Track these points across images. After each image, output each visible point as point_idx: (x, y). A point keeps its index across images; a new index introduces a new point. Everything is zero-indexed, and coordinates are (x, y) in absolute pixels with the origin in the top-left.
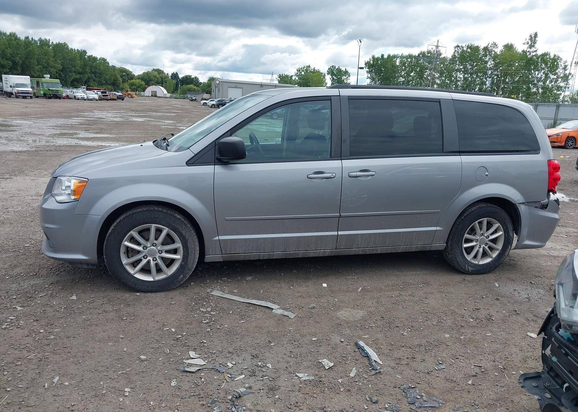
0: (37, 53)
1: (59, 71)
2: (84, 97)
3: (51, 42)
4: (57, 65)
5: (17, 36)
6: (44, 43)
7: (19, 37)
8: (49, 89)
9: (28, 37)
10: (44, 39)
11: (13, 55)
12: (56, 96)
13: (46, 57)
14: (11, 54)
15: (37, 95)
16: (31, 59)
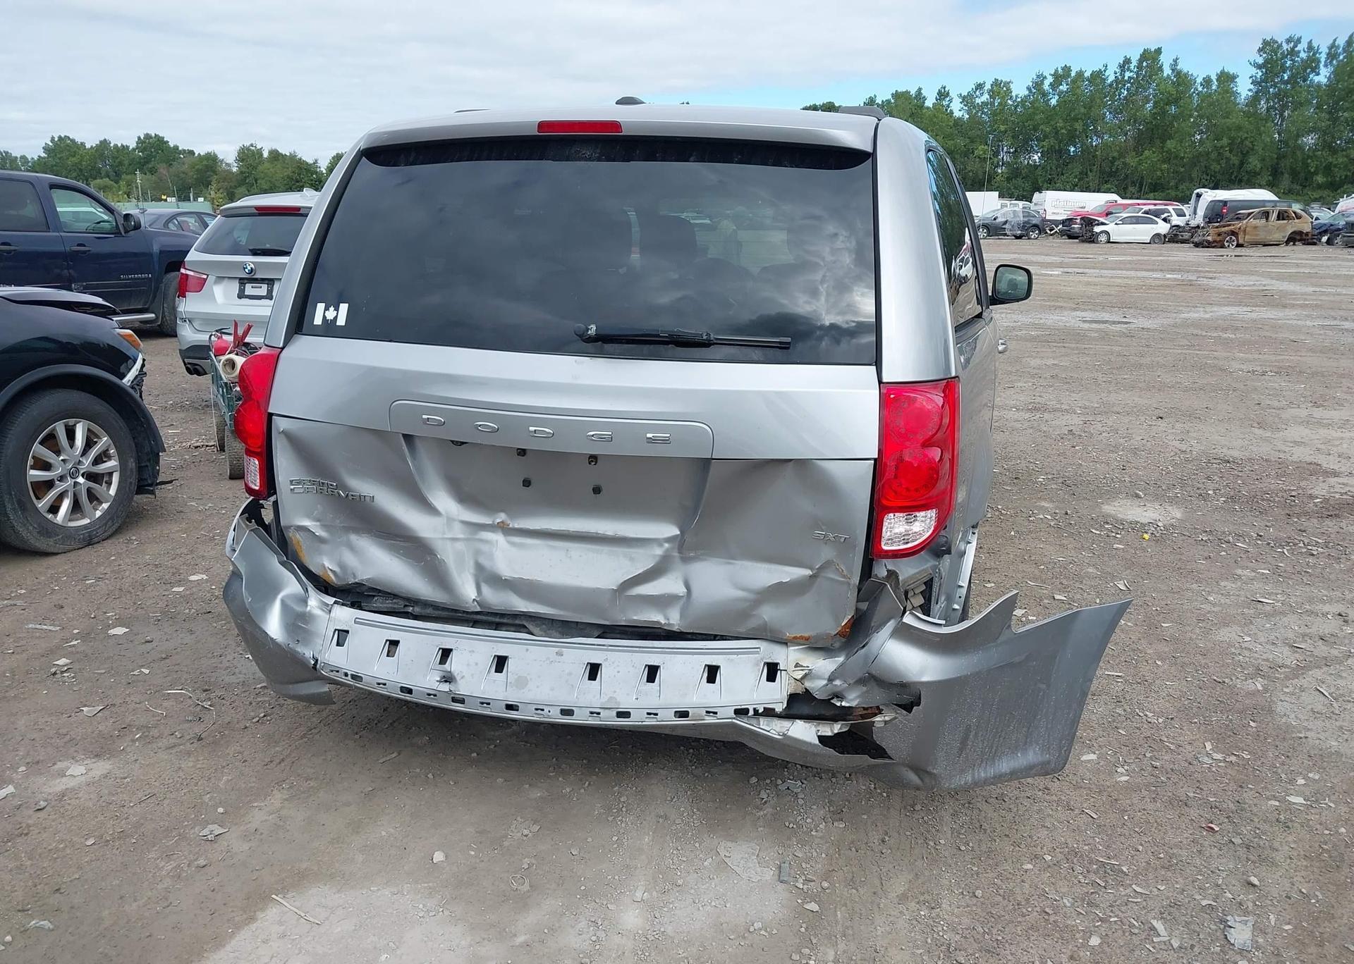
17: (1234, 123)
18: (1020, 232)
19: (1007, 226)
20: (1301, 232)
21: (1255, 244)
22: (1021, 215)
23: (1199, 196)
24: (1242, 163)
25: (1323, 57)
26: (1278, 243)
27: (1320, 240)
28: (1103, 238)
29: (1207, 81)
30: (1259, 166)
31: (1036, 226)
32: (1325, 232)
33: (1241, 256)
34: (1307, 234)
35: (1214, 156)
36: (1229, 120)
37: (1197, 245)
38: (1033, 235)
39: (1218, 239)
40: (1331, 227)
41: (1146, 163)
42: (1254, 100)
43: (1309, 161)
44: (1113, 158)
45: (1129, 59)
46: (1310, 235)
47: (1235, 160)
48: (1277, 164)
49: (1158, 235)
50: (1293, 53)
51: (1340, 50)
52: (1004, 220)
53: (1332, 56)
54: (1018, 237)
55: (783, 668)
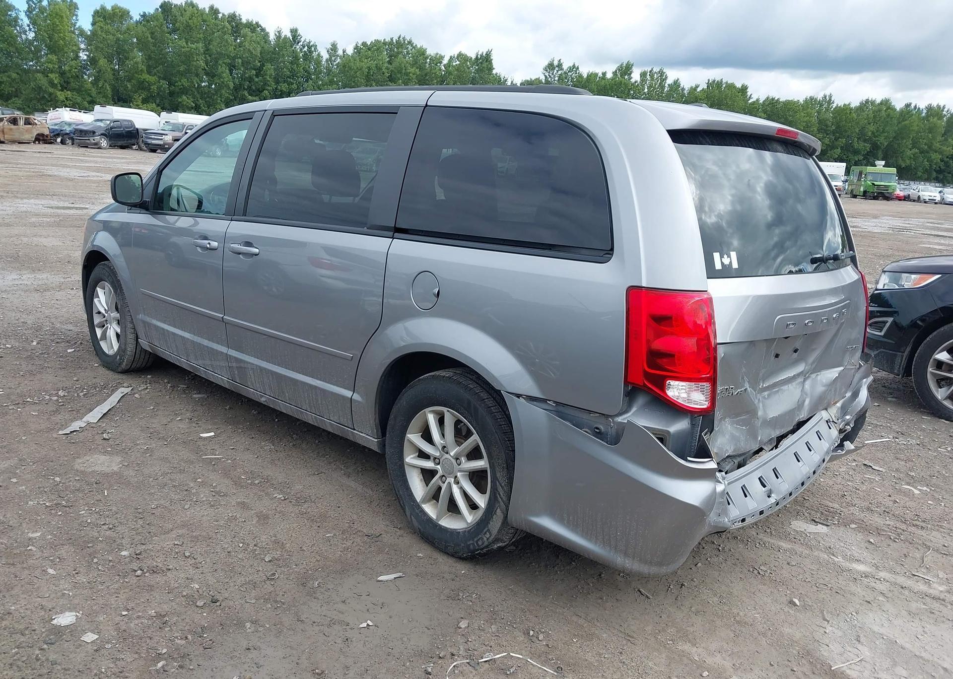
0: (916, 128)
1: (947, 157)
2: (935, 198)
3: (946, 110)
4: (945, 148)
5: (891, 103)
6: (933, 112)
7: (894, 106)
8: (873, 184)
9: (910, 104)
10: (935, 106)
11: (876, 134)
12: (883, 195)
13: (930, 135)
14: (873, 133)
15: (854, 193)
16: (903, 138)
20: (43, 134)
21: (13, 142)
26: (29, 142)
27: (56, 141)
32: (58, 135)
33: (5, 150)
34: (47, 136)
40: (62, 132)
46: (49, 137)
55: (831, 420)
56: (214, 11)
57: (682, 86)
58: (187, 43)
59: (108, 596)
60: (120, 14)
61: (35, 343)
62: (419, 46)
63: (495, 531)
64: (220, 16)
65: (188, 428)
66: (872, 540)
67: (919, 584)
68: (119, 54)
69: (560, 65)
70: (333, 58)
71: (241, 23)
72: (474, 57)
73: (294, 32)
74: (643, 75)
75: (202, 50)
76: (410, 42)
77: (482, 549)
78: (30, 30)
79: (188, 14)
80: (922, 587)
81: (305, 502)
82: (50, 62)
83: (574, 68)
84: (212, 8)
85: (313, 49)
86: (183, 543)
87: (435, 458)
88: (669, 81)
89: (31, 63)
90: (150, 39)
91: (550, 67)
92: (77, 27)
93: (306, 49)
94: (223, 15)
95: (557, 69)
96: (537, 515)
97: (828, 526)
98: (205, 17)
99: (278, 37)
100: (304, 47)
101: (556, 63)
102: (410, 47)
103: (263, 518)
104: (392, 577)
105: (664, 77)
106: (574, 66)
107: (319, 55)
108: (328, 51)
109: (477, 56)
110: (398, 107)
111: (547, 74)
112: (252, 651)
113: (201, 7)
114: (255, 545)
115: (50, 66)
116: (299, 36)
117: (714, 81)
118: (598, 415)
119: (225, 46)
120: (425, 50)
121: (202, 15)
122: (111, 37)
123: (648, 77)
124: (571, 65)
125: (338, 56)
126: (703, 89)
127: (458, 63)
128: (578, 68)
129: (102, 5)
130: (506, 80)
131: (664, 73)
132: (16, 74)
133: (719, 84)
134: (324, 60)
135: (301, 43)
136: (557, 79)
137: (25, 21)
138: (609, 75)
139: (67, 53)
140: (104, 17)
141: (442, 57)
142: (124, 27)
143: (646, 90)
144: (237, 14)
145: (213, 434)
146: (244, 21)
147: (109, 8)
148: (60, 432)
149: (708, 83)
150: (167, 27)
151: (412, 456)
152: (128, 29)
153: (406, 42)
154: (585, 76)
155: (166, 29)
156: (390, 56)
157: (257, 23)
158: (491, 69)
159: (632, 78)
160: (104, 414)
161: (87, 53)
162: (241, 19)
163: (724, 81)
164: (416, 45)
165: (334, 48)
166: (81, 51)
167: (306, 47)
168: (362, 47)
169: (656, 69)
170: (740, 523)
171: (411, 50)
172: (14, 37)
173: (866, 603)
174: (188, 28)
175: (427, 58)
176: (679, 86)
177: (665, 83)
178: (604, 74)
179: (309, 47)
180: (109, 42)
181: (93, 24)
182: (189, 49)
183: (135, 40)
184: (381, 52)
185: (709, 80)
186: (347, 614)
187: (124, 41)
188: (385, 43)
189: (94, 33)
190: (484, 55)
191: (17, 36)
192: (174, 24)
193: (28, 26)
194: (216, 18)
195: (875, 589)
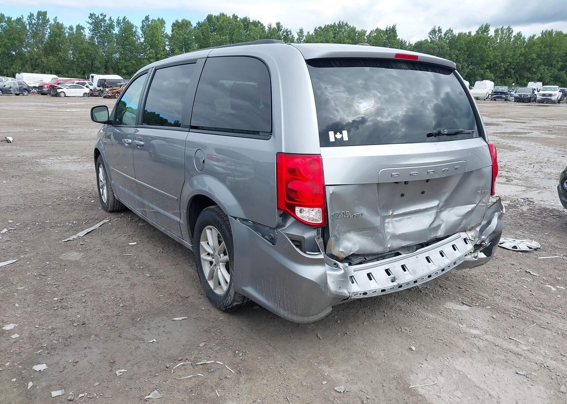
17: (86, 47)
18: (18, 92)
19: (11, 89)
22: (17, 84)
23: (92, 77)
24: (92, 64)
25: (115, 24)
28: (62, 95)
29: (71, 28)
30: (100, 65)
31: (25, 89)
35: (80, 60)
36: (83, 45)
37: (105, 97)
38: (26, 93)
39: (113, 95)
41: (52, 61)
42: (92, 38)
43: (118, 64)
44: (36, 58)
45: (33, 14)
47: (89, 62)
48: (106, 64)
49: (85, 93)
50: (103, 20)
51: (121, 21)
52: (9, 86)
53: (118, 23)
54: (17, 95)
55: (468, 239)
56: (235, 17)
57: (523, 36)
58: (220, 37)
59: (35, 318)
60: (185, 24)
61: (79, 198)
62: (351, 26)
63: (232, 296)
64: (238, 19)
65: (125, 240)
66: (494, 316)
67: (511, 344)
68: (185, 46)
69: (440, 30)
70: (301, 38)
71: (250, 23)
72: (385, 30)
73: (278, 24)
74: (496, 31)
75: (228, 40)
76: (346, 24)
77: (229, 306)
78: (142, 37)
79: (221, 20)
80: (512, 347)
81: (160, 278)
82: (151, 53)
83: (450, 31)
84: (234, 15)
85: (289, 33)
86: (86, 295)
87: (212, 255)
88: (514, 34)
89: (142, 54)
90: (201, 36)
91: (433, 32)
92: (165, 33)
93: (285, 34)
94: (240, 19)
95: (438, 32)
96: (246, 286)
97: (470, 306)
98: (230, 21)
99: (270, 28)
100: (284, 33)
101: (437, 29)
102: (346, 27)
103: (133, 285)
104: (181, 318)
105: (511, 32)
106: (450, 30)
107: (292, 36)
108: (298, 34)
109: (387, 29)
110: (197, 59)
111: (431, 37)
112: (87, 349)
113: (228, 16)
114: (120, 299)
115: (151, 55)
116: (281, 26)
117: (547, 31)
118: (269, 228)
119: (240, 36)
120: (355, 28)
121: (229, 20)
122: (181, 37)
123: (500, 32)
124: (448, 29)
125: (304, 36)
126: (539, 37)
127: (375, 34)
128: (452, 31)
129: (176, 20)
130: (406, 42)
131: (511, 29)
132: (134, 61)
133: (550, 33)
134: (296, 39)
135: (282, 31)
136: (438, 39)
137: (140, 32)
138: (473, 33)
139: (159, 47)
140: (178, 27)
141: (365, 32)
142: (188, 31)
143: (498, 41)
144: (248, 18)
145: (136, 243)
146: (251, 21)
147: (180, 21)
148: (63, 241)
149: (542, 33)
150: (210, 29)
151: (204, 254)
152: (190, 32)
153: (344, 25)
154: (457, 35)
155: (209, 30)
156: (335, 34)
157: (258, 22)
158: (395, 36)
159: (489, 34)
160: (88, 233)
161: (169, 47)
162: (250, 20)
163: (554, 30)
164: (350, 26)
165: (301, 31)
166: (166, 46)
167: (285, 33)
168: (318, 29)
169: (506, 27)
170: (362, 295)
171: (347, 29)
172: (134, 42)
173: (462, 352)
174: (221, 28)
175: (356, 33)
176: (521, 36)
177: (512, 35)
178: (470, 33)
179: (287, 32)
180: (180, 40)
181: (172, 31)
182: (221, 40)
183: (194, 37)
184: (329, 32)
185: (543, 31)
186: (146, 335)
187: (188, 39)
188: (331, 26)
189: (173, 35)
190: (391, 28)
191: (135, 41)
192: (214, 27)
193: (142, 35)
194: (236, 21)
195: (475, 345)
